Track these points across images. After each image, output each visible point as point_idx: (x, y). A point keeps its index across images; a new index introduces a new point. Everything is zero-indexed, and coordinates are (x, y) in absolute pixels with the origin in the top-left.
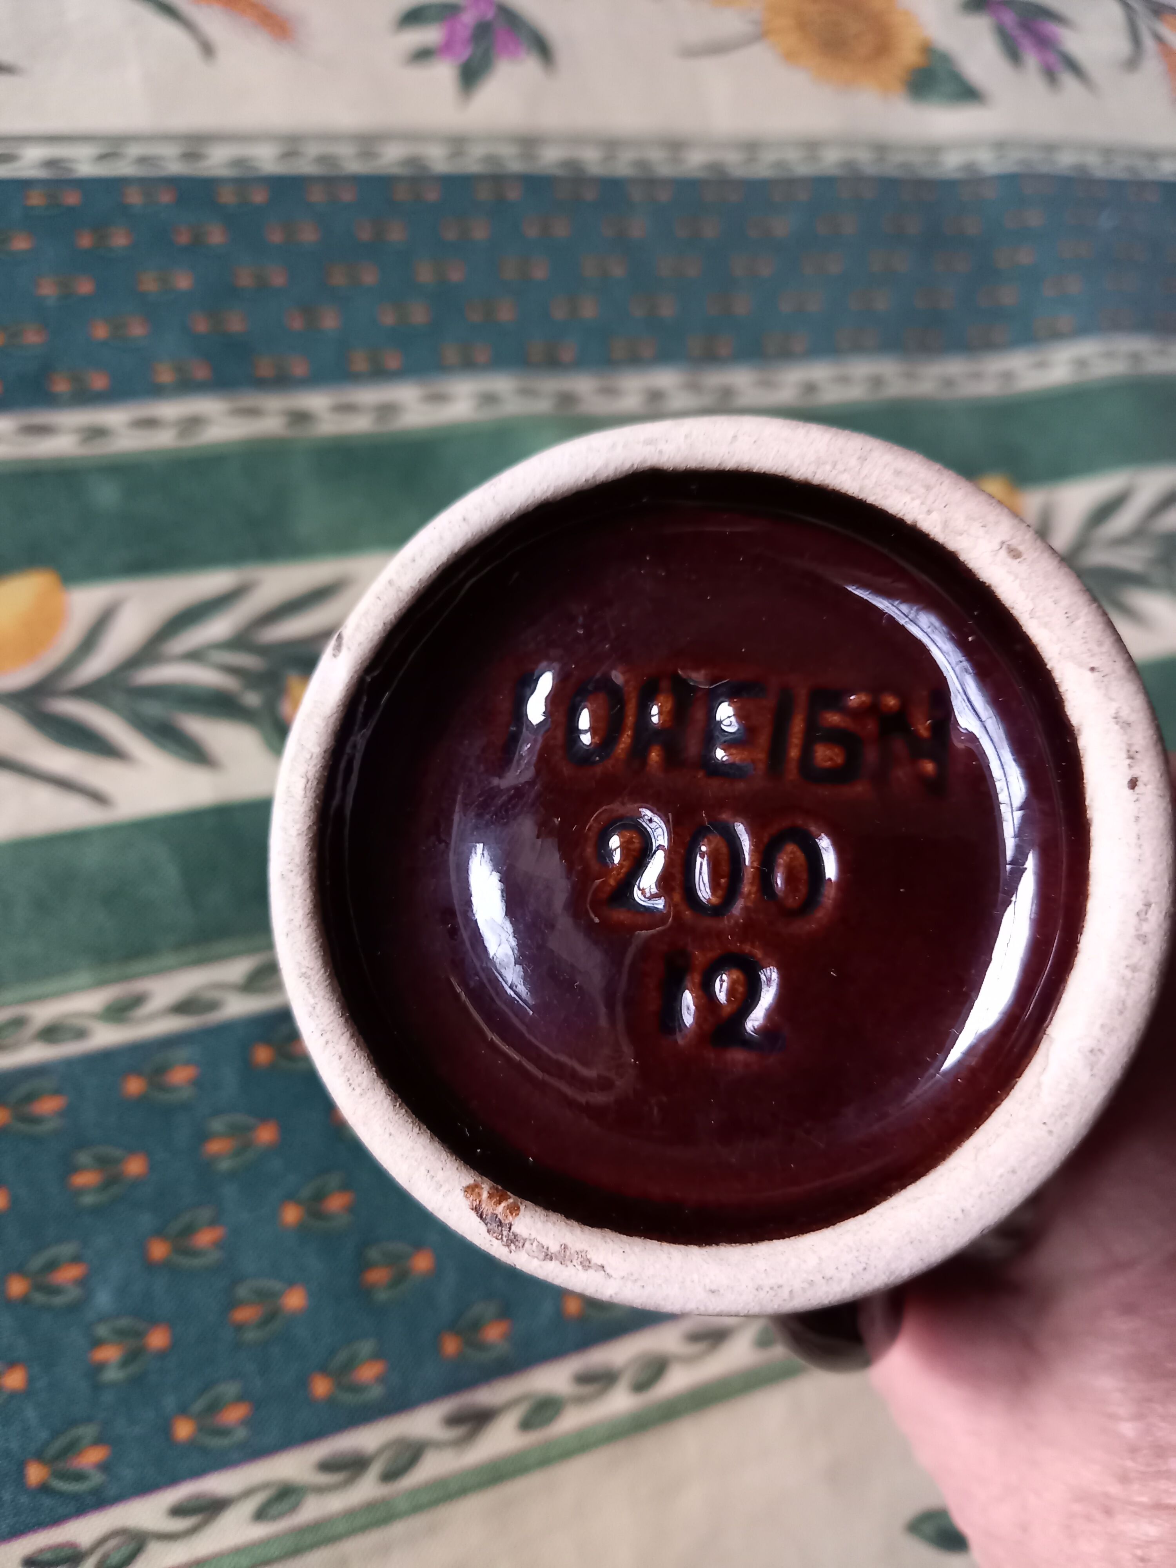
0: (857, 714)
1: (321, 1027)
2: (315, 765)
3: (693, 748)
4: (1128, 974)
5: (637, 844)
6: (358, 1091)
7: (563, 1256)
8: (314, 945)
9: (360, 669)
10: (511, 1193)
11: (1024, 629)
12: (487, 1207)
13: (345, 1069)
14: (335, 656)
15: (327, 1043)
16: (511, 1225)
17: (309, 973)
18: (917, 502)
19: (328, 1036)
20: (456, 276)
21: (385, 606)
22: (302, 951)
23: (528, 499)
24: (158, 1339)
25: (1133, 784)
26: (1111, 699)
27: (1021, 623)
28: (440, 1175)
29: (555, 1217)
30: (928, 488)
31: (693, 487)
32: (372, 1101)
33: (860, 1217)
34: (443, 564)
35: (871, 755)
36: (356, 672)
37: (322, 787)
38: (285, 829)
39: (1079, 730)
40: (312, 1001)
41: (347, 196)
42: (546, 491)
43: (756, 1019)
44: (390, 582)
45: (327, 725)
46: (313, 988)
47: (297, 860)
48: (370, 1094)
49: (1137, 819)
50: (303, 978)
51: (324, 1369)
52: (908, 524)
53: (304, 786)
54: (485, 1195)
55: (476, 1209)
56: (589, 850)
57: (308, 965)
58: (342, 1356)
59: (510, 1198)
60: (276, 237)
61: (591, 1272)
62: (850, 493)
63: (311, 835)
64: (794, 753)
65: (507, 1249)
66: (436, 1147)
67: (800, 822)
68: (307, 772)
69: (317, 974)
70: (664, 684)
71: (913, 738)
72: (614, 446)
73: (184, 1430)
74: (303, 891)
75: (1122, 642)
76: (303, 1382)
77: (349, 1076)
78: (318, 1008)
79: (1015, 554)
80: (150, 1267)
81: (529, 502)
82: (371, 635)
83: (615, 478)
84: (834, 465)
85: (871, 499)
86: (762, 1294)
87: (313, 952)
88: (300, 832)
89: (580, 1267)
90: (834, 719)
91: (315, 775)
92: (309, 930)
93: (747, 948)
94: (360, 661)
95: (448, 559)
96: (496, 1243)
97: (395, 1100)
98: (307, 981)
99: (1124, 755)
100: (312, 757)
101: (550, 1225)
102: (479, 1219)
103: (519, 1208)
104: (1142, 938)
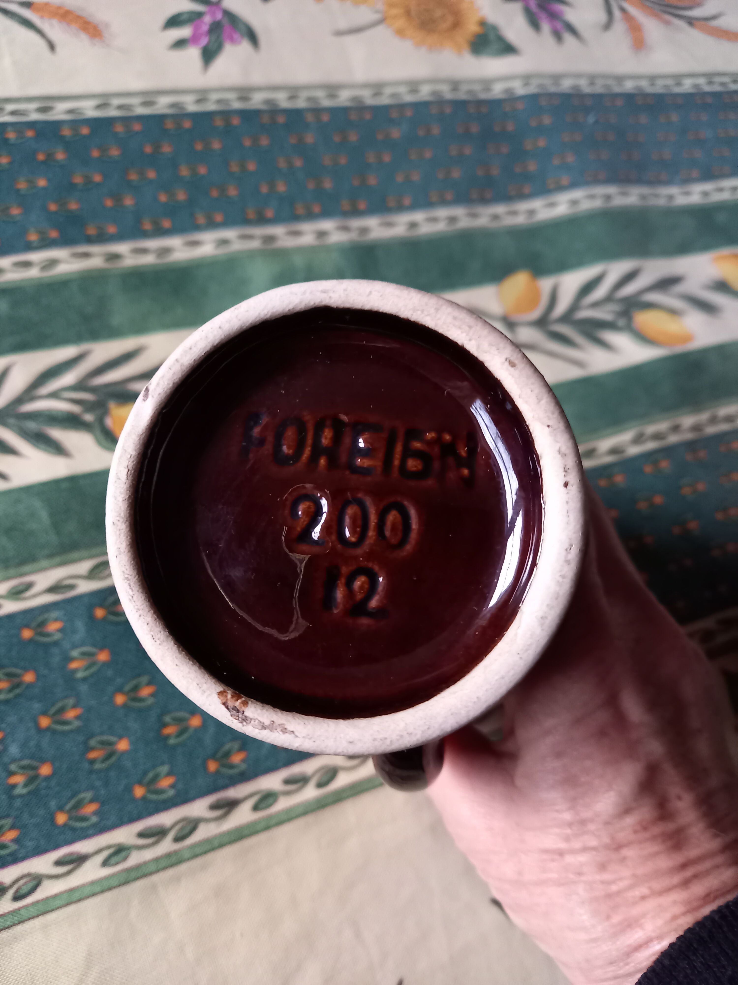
0: (430, 443)
1: (136, 607)
2: (133, 462)
3: (343, 458)
4: (561, 580)
5: (313, 509)
6: (158, 642)
7: (271, 727)
8: (132, 562)
9: (159, 408)
10: (244, 695)
11: (516, 403)
12: (231, 704)
13: (151, 631)
14: (144, 400)
15: (140, 616)
16: (243, 712)
17: (130, 577)
18: (464, 334)
19: (141, 612)
20: (202, 170)
21: (174, 373)
22: (125, 565)
23: (256, 318)
24: (45, 770)
25: (566, 485)
26: (557, 442)
27: (515, 400)
28: (205, 686)
29: (268, 707)
30: (470, 327)
31: (347, 317)
32: (166, 648)
33: (426, 703)
34: (207, 351)
35: (436, 465)
36: (156, 410)
37: (136, 474)
38: (115, 498)
39: (541, 456)
40: (131, 593)
41: (137, 127)
42: (266, 315)
43: (374, 603)
44: (177, 360)
45: (140, 439)
46: (132, 586)
47: (122, 515)
48: (165, 644)
49: (567, 503)
50: (126, 581)
51: (140, 783)
52: (460, 346)
53: (126, 473)
54: (229, 696)
55: (224, 704)
56: (287, 512)
57: (128, 573)
58: (151, 775)
59: (243, 697)
60: (95, 154)
61: (287, 735)
62: (430, 327)
63: (130, 501)
64: (397, 462)
65: (241, 725)
66: (202, 672)
67: (399, 499)
68: (128, 465)
69: (134, 578)
70: (328, 422)
71: (458, 457)
72: (304, 293)
73: (61, 819)
74: (126, 532)
75: (564, 412)
76: (129, 789)
77: (153, 634)
78: (135, 597)
79: (512, 364)
80: (40, 730)
81: (257, 319)
82: (165, 389)
83: (305, 310)
84: (422, 311)
85: (441, 331)
86: (376, 743)
87: (132, 566)
88: (124, 499)
89: (281, 733)
90: (417, 445)
91: (132, 467)
92: (129, 554)
93: (370, 565)
94: (159, 404)
95: (210, 349)
96: (235, 721)
97: (179, 647)
98: (128, 582)
99: (562, 470)
100: (131, 457)
101: (265, 711)
102: (226, 709)
103: (248, 703)
104: (568, 562)
